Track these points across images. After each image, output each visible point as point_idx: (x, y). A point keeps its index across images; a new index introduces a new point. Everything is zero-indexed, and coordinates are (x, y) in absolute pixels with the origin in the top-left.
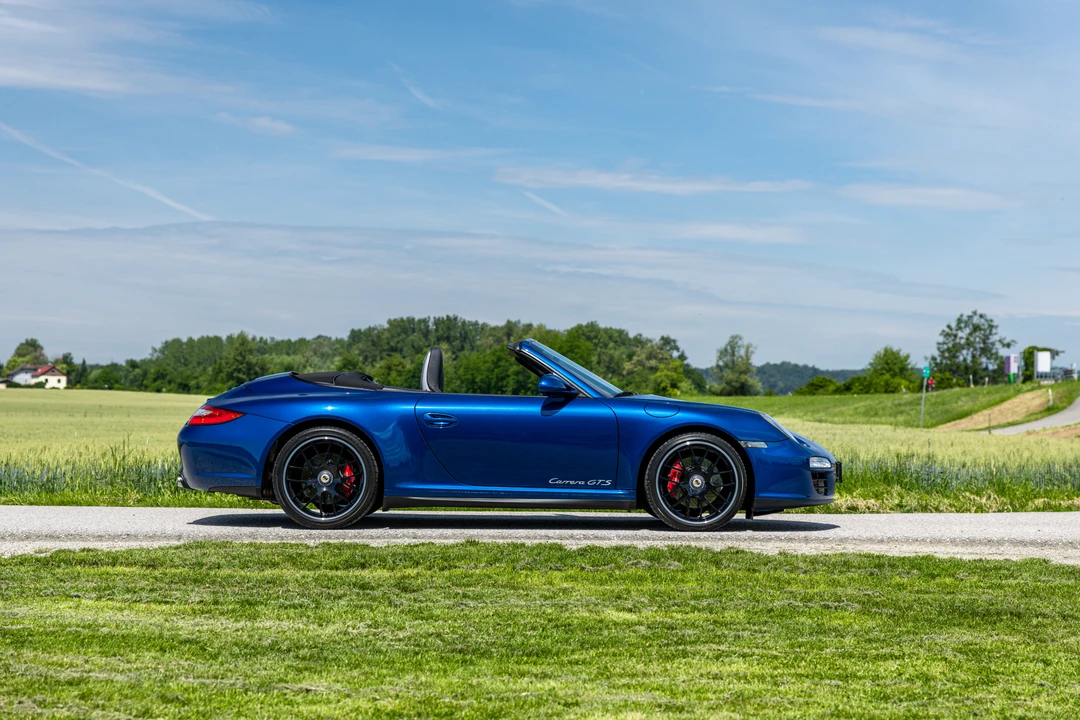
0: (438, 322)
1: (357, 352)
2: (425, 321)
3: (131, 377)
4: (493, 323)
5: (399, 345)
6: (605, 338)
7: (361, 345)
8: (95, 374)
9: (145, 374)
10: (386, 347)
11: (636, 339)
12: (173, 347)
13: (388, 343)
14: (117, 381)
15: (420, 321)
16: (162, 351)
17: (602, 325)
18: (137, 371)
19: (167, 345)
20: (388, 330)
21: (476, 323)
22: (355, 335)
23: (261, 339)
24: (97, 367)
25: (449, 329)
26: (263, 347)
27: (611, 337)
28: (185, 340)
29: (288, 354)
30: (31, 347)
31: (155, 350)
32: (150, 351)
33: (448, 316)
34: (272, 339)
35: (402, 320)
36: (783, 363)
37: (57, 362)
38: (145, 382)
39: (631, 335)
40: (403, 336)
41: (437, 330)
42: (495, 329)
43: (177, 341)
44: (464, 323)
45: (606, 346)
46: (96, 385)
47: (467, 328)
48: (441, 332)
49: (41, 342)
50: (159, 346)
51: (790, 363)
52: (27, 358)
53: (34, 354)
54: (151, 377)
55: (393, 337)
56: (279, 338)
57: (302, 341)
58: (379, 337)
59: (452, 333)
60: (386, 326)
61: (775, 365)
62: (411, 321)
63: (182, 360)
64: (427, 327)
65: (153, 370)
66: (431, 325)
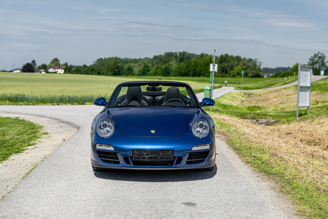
0: (180, 53)
1: (155, 63)
2: (176, 53)
3: (85, 70)
4: (197, 54)
5: (168, 61)
6: (230, 59)
7: (156, 61)
8: (73, 69)
9: (88, 70)
10: (164, 61)
11: (243, 59)
12: (100, 61)
13: (164, 60)
14: (80, 71)
15: (174, 53)
16: (97, 62)
18: (87, 68)
19: (98, 60)
20: (164, 56)
21: (192, 54)
22: (155, 57)
23: (127, 58)
24: (74, 67)
25: (183, 56)
26: (127, 61)
27: (232, 59)
28: (103, 58)
29: (135, 63)
30: (56, 60)
31: (95, 62)
33: (183, 52)
34: (130, 58)
35: (169, 53)
37: (63, 65)
38: (89, 72)
39: (242, 58)
40: (169, 58)
41: (180, 56)
42: (198, 55)
43: (101, 59)
44: (188, 54)
45: (230, 61)
46: (74, 72)
47: (189, 55)
48: (181, 57)
49: (59, 59)
50: (96, 60)
52: (54, 64)
53: (56, 63)
54: (90, 70)
55: (166, 58)
57: (140, 59)
58: (162, 58)
59: (184, 57)
60: (164, 54)
62: (172, 53)
63: (103, 65)
64: (177, 55)
65: (90, 68)
66: (178, 54)
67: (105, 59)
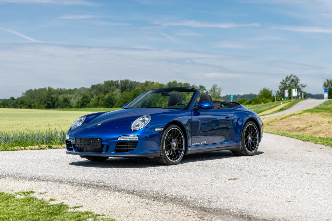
0: (122, 82)
2: (117, 82)
3: (12, 103)
4: (141, 82)
5: (108, 90)
7: (95, 90)
9: (17, 103)
10: (103, 91)
12: (30, 92)
13: (104, 90)
14: (7, 105)
15: (115, 82)
16: (26, 94)
18: (14, 101)
19: (27, 92)
20: (104, 85)
21: (135, 82)
22: (93, 87)
23: (60, 89)
25: (126, 84)
26: (60, 92)
28: (33, 90)
29: (70, 94)
31: (23, 93)
32: (22, 94)
33: (125, 80)
34: (64, 89)
35: (109, 81)
36: (251, 94)
38: (17, 105)
40: (109, 87)
41: (121, 85)
42: (142, 84)
43: (31, 90)
44: (131, 82)
47: (132, 84)
48: (123, 85)
50: (25, 92)
51: (253, 94)
54: (19, 103)
55: (106, 87)
57: (75, 89)
58: (101, 87)
59: (127, 86)
60: (103, 83)
61: (248, 95)
62: (112, 81)
63: (33, 97)
64: (118, 84)
65: (20, 101)
66: (119, 82)
67: (35, 90)
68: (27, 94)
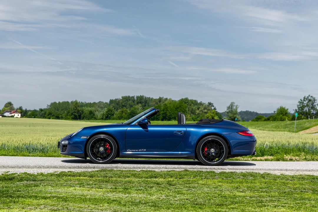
0: (138, 97)
1: (112, 107)
2: (133, 97)
3: (41, 114)
4: (155, 98)
5: (125, 105)
6: (191, 103)
7: (113, 105)
8: (29, 113)
9: (45, 113)
11: (200, 103)
12: (54, 105)
13: (122, 104)
14: (36, 115)
16: (50, 106)
17: (190, 99)
18: (43, 112)
19: (52, 104)
20: (122, 100)
21: (150, 98)
22: (111, 101)
23: (82, 102)
24: (30, 111)
25: (141, 99)
26: (83, 105)
27: (192, 103)
28: (57, 102)
29: (90, 107)
30: (10, 104)
32: (47, 106)
33: (141, 96)
34: (85, 102)
35: (126, 97)
36: (247, 111)
37: (17, 109)
38: (45, 116)
40: (126, 102)
41: (137, 100)
43: (55, 103)
44: (146, 98)
45: (191, 105)
46: (30, 116)
47: (147, 99)
49: (12, 103)
50: (49, 104)
51: (248, 111)
52: (8, 108)
53: (10, 107)
54: (47, 114)
55: (123, 102)
56: (87, 102)
57: (94, 103)
58: (119, 102)
59: (142, 101)
60: (121, 98)
61: (244, 112)
62: (129, 97)
63: (57, 109)
66: (135, 98)
67: (59, 103)
68: (52, 106)
